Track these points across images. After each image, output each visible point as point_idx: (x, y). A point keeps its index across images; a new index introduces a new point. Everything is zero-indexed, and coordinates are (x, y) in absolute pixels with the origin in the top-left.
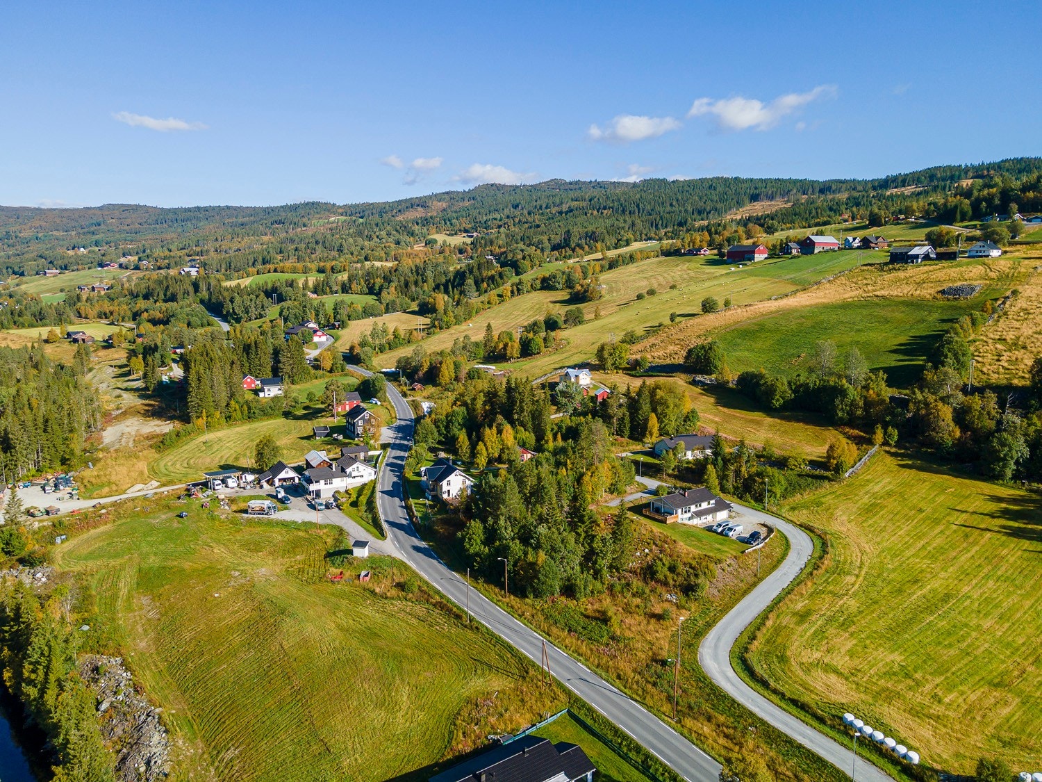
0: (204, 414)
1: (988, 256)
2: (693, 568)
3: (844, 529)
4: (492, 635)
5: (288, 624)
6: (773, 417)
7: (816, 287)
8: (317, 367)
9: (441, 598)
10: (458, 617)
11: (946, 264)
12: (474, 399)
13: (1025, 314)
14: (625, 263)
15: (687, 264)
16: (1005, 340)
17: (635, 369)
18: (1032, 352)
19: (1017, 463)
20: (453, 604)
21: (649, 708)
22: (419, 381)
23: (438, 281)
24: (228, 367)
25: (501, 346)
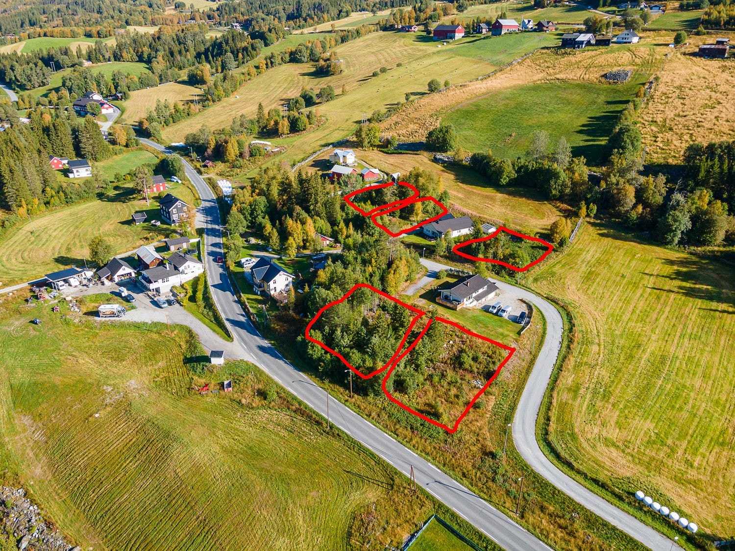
0: (24, 203)
1: (630, 43)
2: (490, 357)
3: (576, 298)
4: (354, 442)
5: (176, 450)
6: (501, 193)
7: (509, 68)
8: (113, 142)
9: (300, 405)
10: (318, 423)
11: (603, 49)
12: (269, 185)
13: (666, 98)
14: (353, 38)
15: (403, 40)
16: (656, 122)
17: (387, 147)
18: (677, 134)
19: (682, 232)
20: (311, 410)
21: (496, 505)
22: (209, 158)
23: (198, 50)
24: (36, 155)
25: (272, 123)
